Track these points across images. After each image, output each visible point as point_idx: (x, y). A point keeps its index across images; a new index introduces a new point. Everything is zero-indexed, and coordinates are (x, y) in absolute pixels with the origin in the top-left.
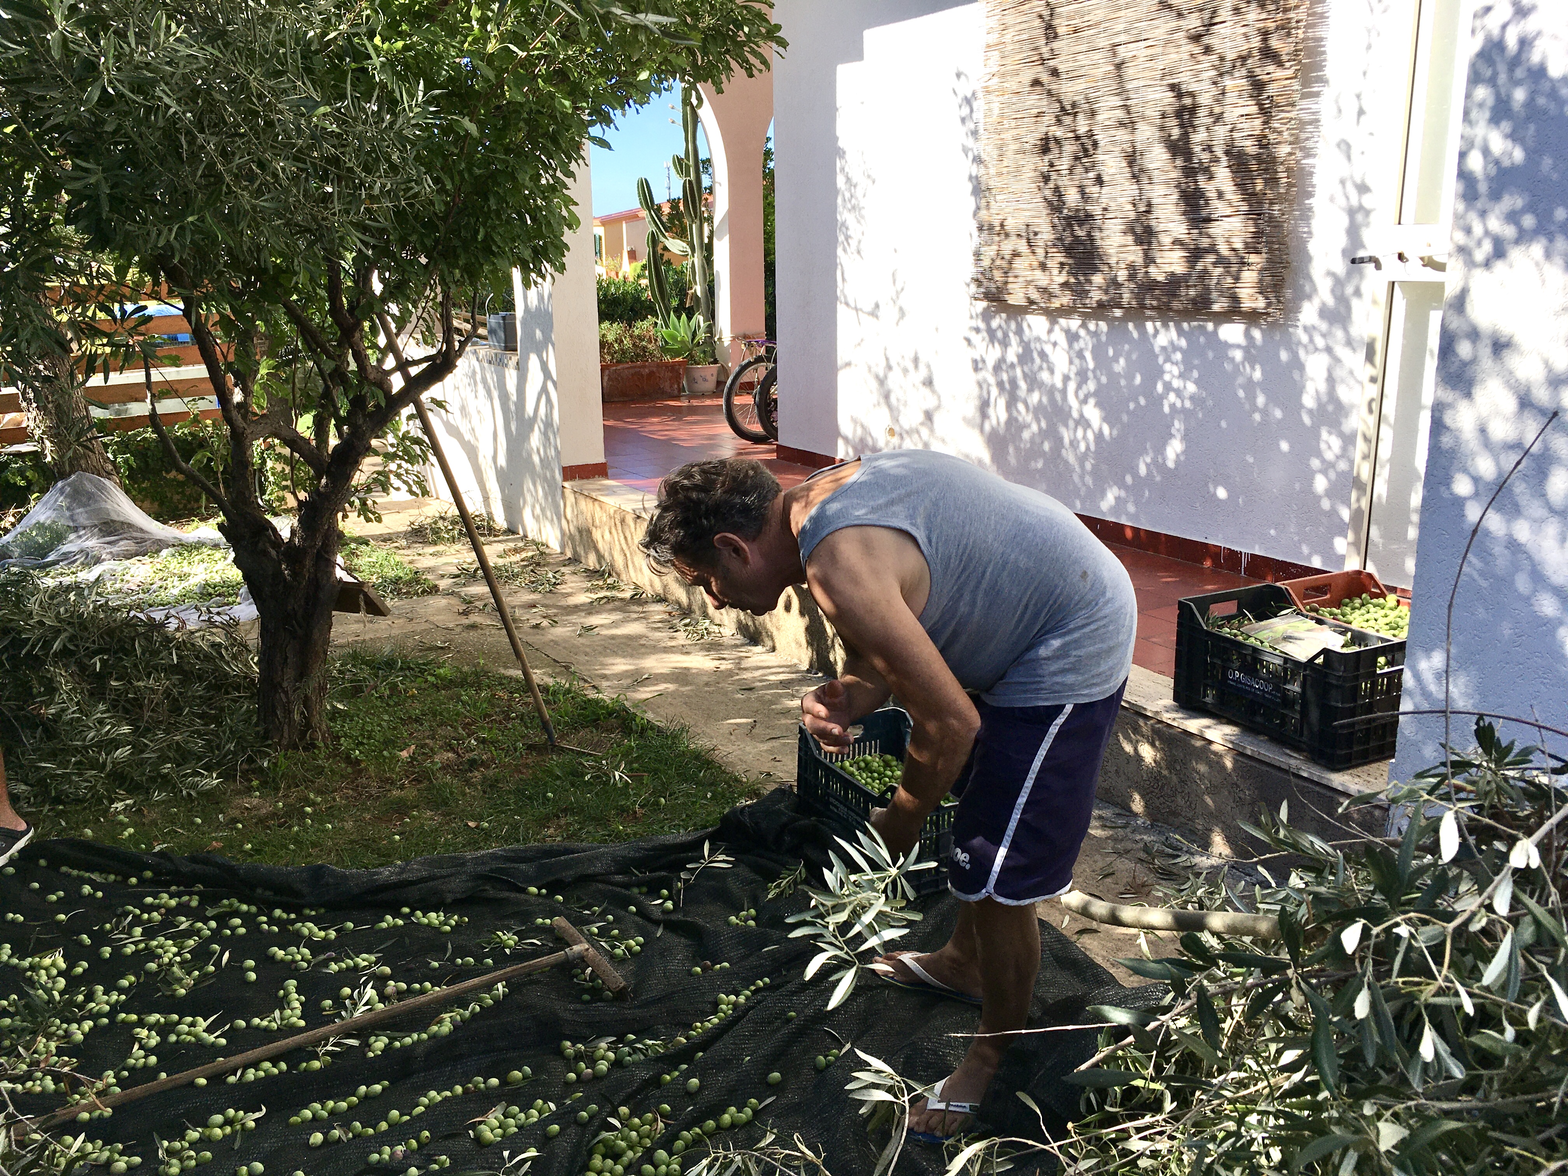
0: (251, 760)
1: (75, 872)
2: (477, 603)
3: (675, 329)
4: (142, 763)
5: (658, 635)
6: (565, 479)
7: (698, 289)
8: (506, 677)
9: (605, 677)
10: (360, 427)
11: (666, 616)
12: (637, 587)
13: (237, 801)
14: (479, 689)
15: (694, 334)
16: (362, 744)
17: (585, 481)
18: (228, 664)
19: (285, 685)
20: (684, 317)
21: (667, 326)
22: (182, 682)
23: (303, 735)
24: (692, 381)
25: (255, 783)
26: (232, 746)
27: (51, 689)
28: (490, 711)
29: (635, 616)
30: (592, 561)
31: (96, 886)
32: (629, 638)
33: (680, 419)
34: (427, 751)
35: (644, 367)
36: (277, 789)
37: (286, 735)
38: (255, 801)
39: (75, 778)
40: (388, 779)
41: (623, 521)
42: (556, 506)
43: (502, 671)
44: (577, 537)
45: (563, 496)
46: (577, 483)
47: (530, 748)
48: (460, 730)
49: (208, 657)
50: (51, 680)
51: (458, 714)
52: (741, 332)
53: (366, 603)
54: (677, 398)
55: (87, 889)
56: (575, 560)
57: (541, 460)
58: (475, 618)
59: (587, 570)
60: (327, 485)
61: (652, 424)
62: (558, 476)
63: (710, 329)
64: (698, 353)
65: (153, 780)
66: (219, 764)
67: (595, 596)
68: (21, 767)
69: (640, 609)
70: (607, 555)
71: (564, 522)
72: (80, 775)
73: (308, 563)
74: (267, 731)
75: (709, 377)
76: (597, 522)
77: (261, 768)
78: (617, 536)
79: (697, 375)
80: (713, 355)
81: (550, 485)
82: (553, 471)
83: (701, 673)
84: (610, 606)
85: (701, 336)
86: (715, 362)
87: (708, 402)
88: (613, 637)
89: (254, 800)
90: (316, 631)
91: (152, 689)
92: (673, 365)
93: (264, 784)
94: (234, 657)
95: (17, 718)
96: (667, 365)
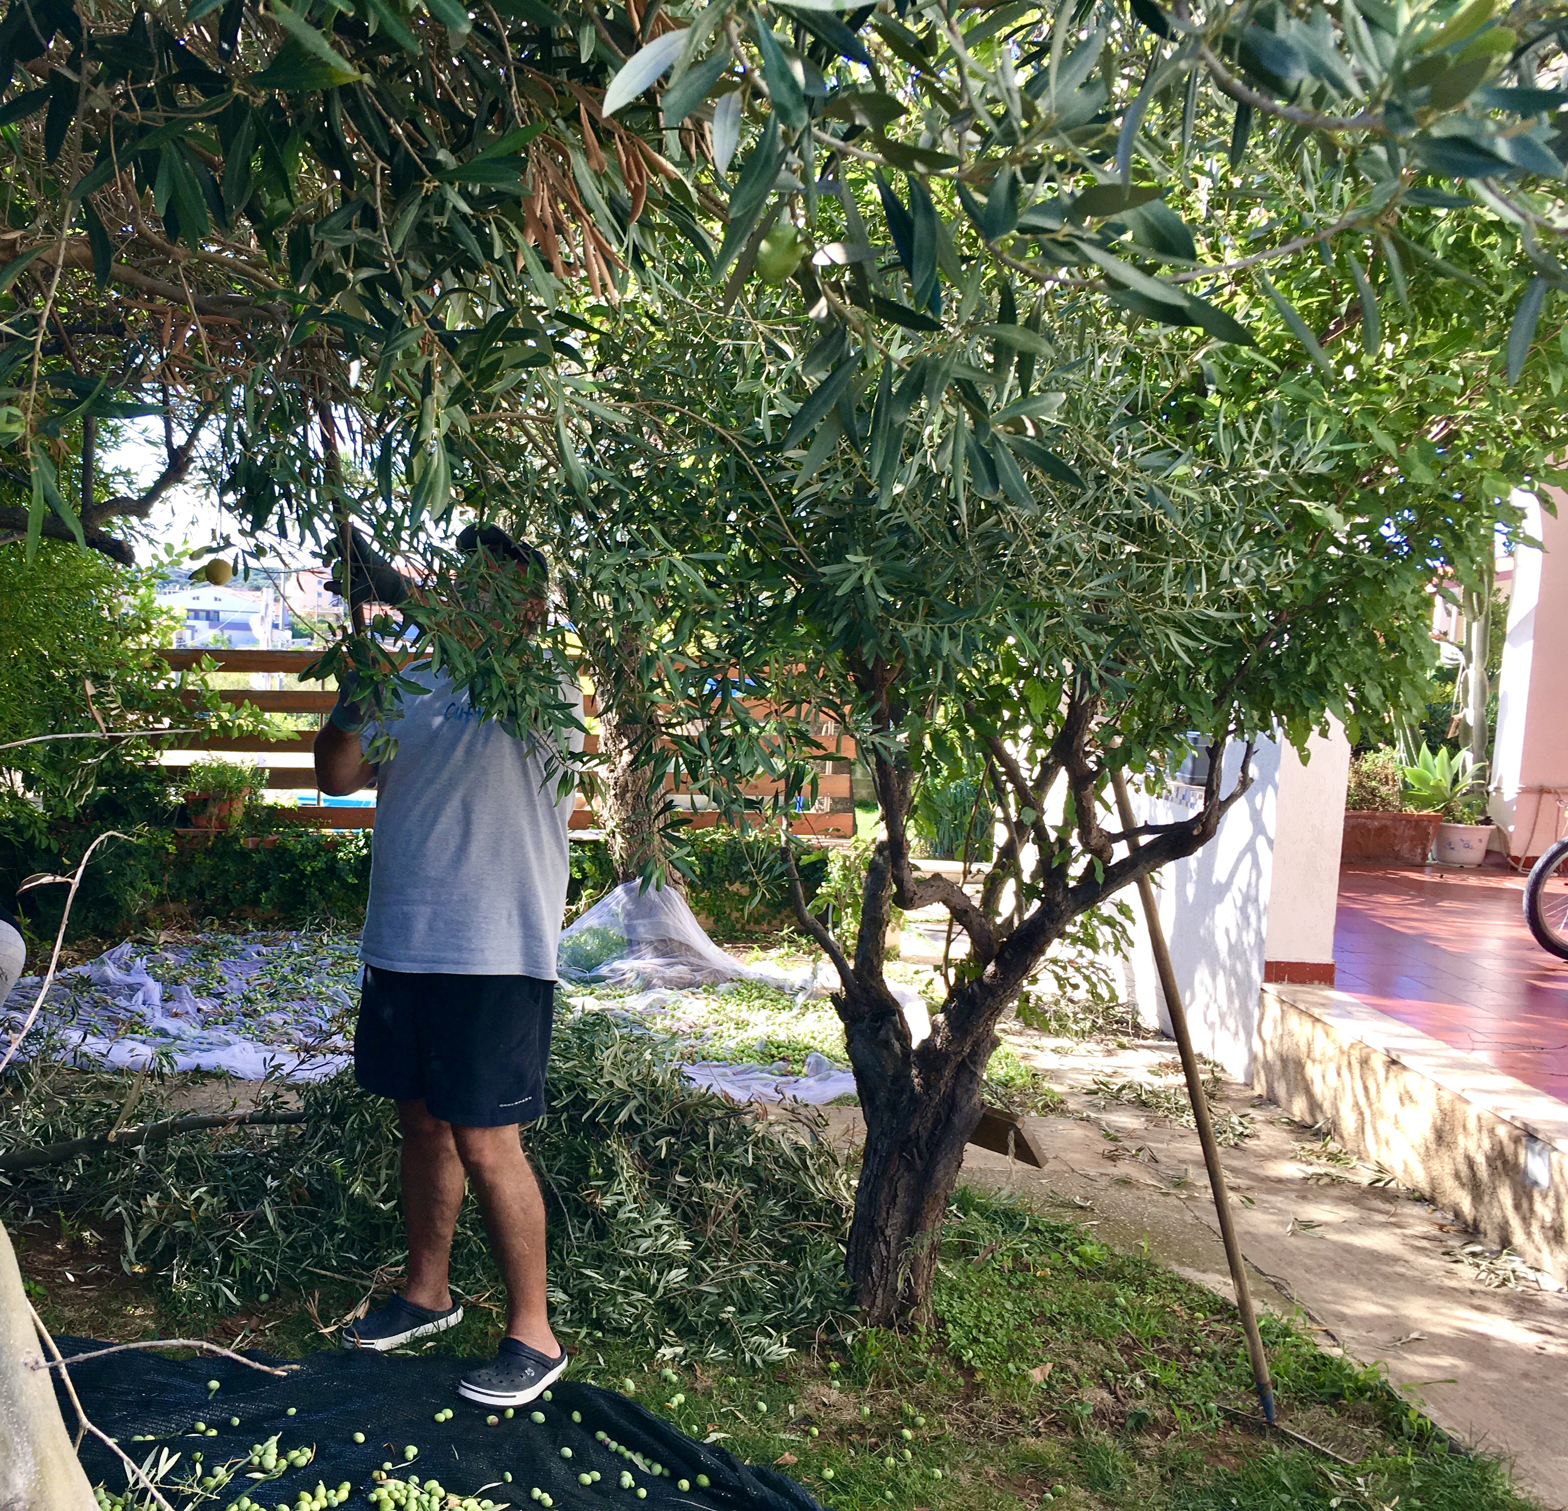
0: (830, 1329)
1: (614, 1445)
2: (1127, 1143)
3: (1426, 767)
4: (699, 1297)
5: (1423, 1261)
6: (1268, 979)
7: (1470, 715)
8: (1182, 1281)
9: (1342, 1318)
10: (1058, 905)
11: (1434, 1231)
12: (1381, 1170)
13: (814, 1388)
14: (1142, 1289)
15: (1455, 781)
16: (976, 1340)
17: (1297, 987)
18: (813, 1179)
19: (888, 1232)
20: (1444, 752)
21: (1412, 763)
22: (754, 1192)
23: (903, 1311)
24: (1445, 845)
25: (834, 1365)
26: (808, 1301)
27: (610, 1175)
28: (1162, 1334)
29: (1381, 1218)
30: (1299, 1108)
31: (640, 1478)
32: (1376, 1257)
33: (1432, 904)
34: (1070, 1377)
35: (1372, 818)
36: (864, 1385)
37: (878, 1302)
38: (835, 1396)
39: (620, 1299)
40: (1015, 1411)
41: (1364, 1062)
42: (1247, 1015)
43: (1175, 1267)
44: (1278, 1066)
45: (1261, 1003)
46: (1285, 988)
47: (1232, 1418)
48: (1117, 1355)
49: (787, 1165)
50: (612, 1161)
51: (1115, 1327)
52: (1536, 782)
53: (1017, 1145)
54: (1420, 867)
55: (627, 1479)
56: (1269, 1100)
57: (1231, 946)
58: (1124, 1168)
59: (1291, 1122)
60: (995, 975)
61: (1385, 905)
62: (1257, 975)
63: (1483, 774)
64: (1460, 809)
65: (708, 1324)
66: (791, 1323)
67: (1311, 1170)
68: (562, 1268)
69: (1392, 1209)
70: (1326, 1105)
71: (1256, 1039)
72: (626, 1295)
73: (947, 1073)
74: (854, 1291)
75: (1474, 843)
76: (1317, 1054)
77: (843, 1343)
78: (1351, 1084)
79: (1455, 838)
80: (1483, 812)
81: (1243, 985)
82: (1247, 964)
83: (1511, 1351)
84: (1335, 1192)
85: (1466, 782)
86: (1488, 821)
87: (1472, 881)
88: (1349, 1249)
89: (832, 1393)
90: (940, 1166)
91: (720, 1196)
92: (1421, 818)
93: (846, 1369)
94: (821, 1171)
95: (566, 1199)
96: (1409, 819)
